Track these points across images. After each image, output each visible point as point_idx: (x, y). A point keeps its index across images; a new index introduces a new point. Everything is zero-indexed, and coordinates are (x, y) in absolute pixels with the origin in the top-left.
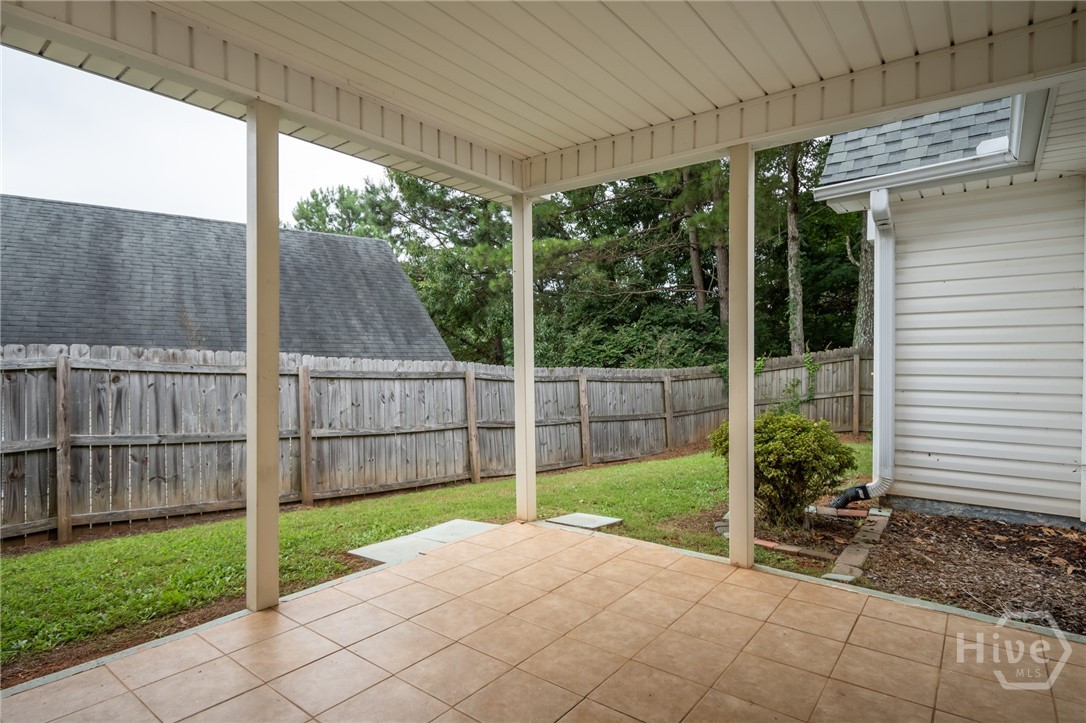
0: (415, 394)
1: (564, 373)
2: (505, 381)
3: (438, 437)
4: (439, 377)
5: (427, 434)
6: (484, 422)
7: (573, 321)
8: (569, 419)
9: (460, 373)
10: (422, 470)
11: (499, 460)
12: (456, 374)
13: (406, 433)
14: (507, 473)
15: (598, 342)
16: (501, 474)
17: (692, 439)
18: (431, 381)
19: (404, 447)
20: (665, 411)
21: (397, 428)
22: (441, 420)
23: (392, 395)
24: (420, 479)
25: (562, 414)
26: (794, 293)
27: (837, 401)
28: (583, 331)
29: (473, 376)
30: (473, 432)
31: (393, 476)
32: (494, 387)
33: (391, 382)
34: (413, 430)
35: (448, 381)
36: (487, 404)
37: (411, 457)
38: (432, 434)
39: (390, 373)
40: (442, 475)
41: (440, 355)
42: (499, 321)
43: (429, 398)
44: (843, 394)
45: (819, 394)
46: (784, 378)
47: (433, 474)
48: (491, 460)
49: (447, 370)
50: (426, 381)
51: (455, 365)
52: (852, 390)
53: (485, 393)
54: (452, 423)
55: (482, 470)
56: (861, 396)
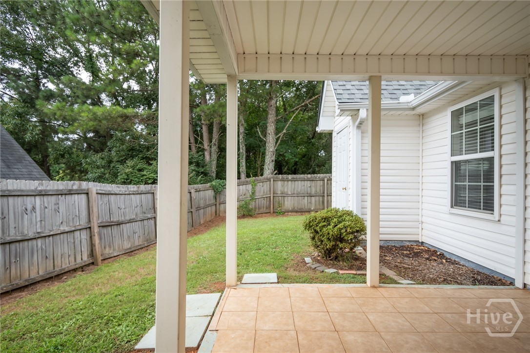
0: (52, 206)
1: (145, 188)
2: (112, 194)
3: (70, 237)
4: (70, 193)
5: (62, 235)
6: (101, 223)
7: (121, 157)
8: (149, 216)
9: (84, 190)
10: (58, 262)
11: (110, 247)
12: (82, 190)
13: (45, 236)
14: (115, 254)
15: (140, 170)
16: (112, 255)
17: (202, 222)
18: (64, 196)
19: (44, 247)
20: (192, 208)
21: (38, 233)
22: (71, 224)
23: (34, 208)
24: (57, 269)
25: (145, 213)
26: (243, 149)
27: (264, 199)
28: (130, 163)
29: (94, 192)
30: (96, 230)
31: (36, 271)
32: (106, 198)
33: (33, 198)
34: (52, 233)
35: (76, 196)
36: (102, 210)
37: (49, 254)
38: (65, 235)
39: (32, 191)
40: (73, 263)
41: (38, 176)
42: (60, 154)
43: (62, 209)
44: (266, 196)
45: (257, 196)
46: (241, 189)
47: (66, 264)
48: (105, 248)
49: (75, 187)
50: (60, 196)
51: (80, 185)
52: (270, 194)
53: (100, 203)
54: (80, 225)
55: (101, 255)
56: (273, 196)
